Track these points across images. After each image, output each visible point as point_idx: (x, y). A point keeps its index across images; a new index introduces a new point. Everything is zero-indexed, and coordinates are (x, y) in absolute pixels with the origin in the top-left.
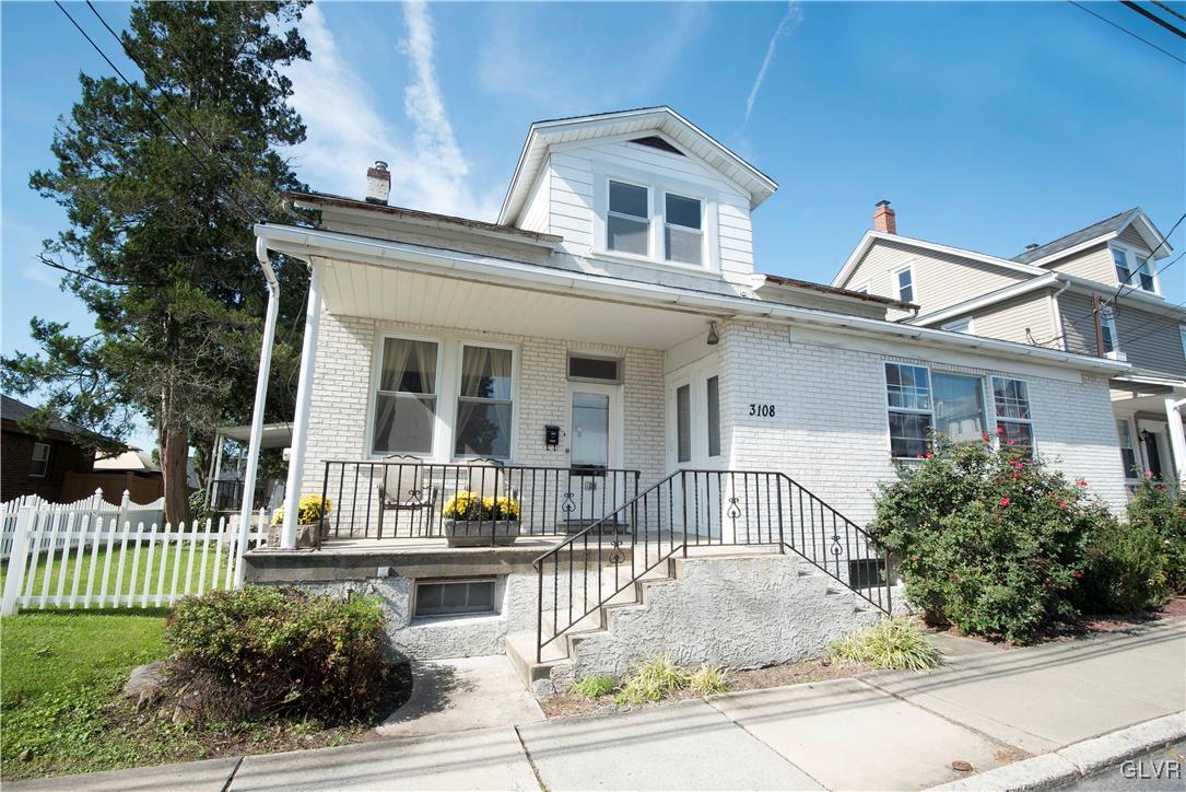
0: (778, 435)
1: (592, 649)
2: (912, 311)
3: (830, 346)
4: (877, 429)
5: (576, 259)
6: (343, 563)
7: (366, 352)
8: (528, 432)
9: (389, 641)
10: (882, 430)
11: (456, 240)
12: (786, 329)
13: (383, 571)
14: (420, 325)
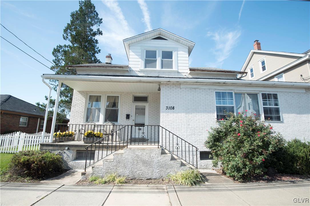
0: (175, 115)
1: (97, 170)
2: (245, 74)
3: (194, 88)
4: (211, 112)
5: (136, 72)
6: (59, 146)
7: (84, 99)
8: (122, 116)
9: (67, 164)
10: (213, 113)
11: (105, 71)
12: (179, 85)
13: (67, 148)
14: (96, 92)
